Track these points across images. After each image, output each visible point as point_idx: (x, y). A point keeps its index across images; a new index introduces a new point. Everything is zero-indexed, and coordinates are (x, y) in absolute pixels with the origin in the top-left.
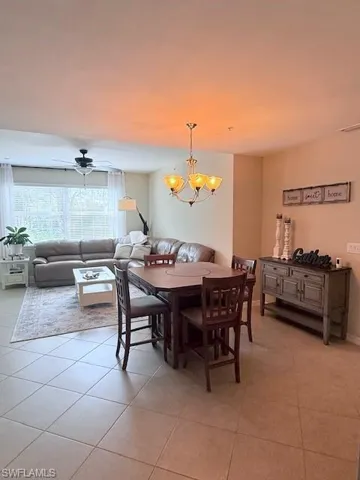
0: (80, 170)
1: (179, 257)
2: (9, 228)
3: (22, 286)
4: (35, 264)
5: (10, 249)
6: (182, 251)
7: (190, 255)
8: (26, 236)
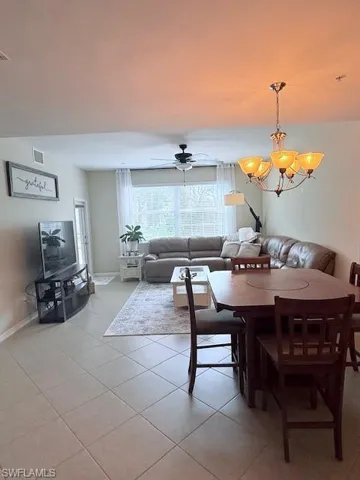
0: (180, 167)
1: (289, 259)
2: (127, 226)
3: (136, 280)
4: (146, 259)
5: (128, 245)
6: (294, 251)
7: (302, 256)
8: (140, 233)
